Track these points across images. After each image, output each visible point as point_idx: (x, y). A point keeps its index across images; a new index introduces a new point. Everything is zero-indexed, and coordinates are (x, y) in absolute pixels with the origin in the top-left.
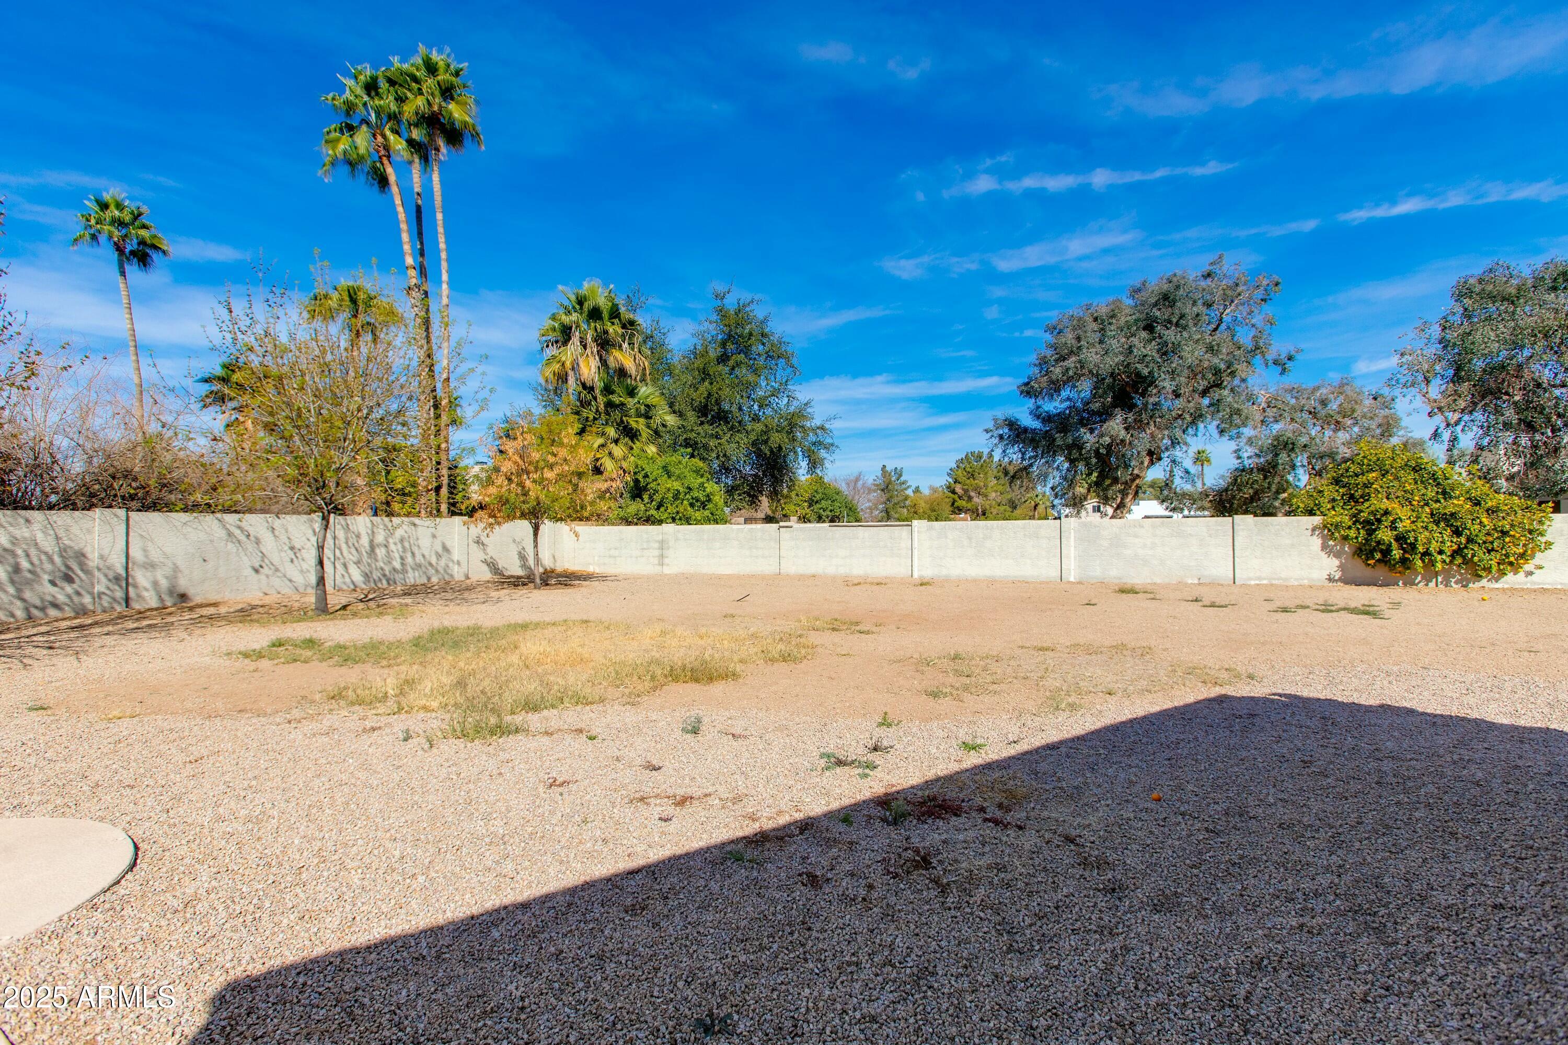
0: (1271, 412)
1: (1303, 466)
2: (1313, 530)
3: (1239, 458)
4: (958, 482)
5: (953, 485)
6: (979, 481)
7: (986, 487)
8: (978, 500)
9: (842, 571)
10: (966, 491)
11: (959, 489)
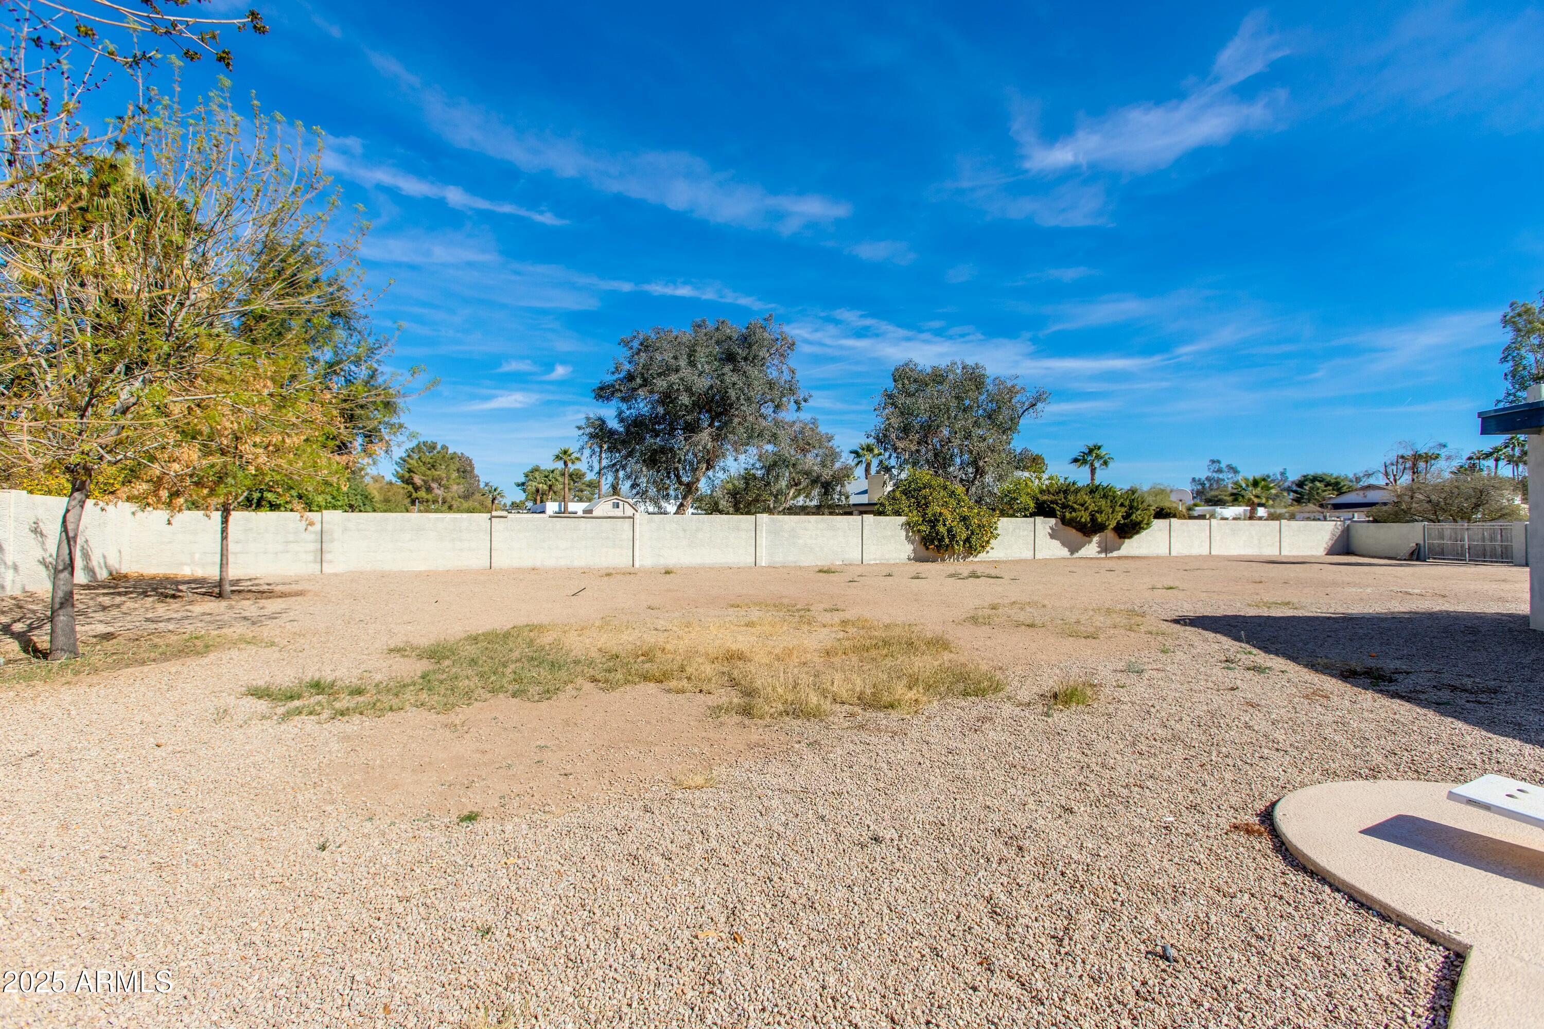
2: (901, 526)
4: (413, 472)
5: (407, 475)
6: (441, 472)
7: (448, 478)
8: (439, 492)
9: (563, 563)
10: (425, 482)
11: (417, 480)
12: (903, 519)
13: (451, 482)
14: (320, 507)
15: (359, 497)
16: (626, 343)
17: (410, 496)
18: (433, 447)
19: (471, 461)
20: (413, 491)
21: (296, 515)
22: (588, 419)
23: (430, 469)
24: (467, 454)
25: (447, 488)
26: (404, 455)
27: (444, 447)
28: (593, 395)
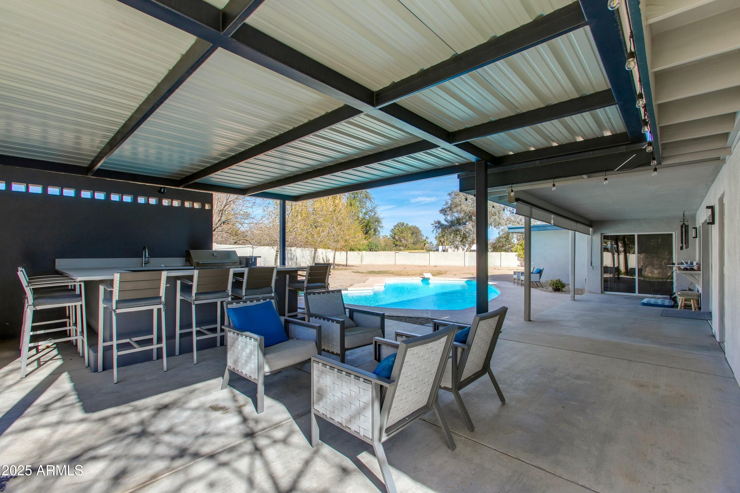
0: (508, 222)
1: (515, 238)
2: (516, 255)
3: (499, 234)
4: (396, 234)
5: (394, 236)
6: (404, 235)
7: (407, 237)
8: (404, 242)
9: (412, 264)
10: (399, 238)
11: (397, 238)
12: (517, 253)
13: (408, 238)
14: (362, 250)
15: (374, 246)
16: (449, 195)
17: (394, 243)
18: (403, 224)
19: (418, 228)
20: (395, 241)
21: (356, 252)
22: (435, 221)
23: (401, 233)
24: (417, 226)
25: (407, 240)
26: (393, 228)
27: (407, 224)
28: (439, 212)
